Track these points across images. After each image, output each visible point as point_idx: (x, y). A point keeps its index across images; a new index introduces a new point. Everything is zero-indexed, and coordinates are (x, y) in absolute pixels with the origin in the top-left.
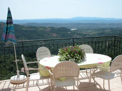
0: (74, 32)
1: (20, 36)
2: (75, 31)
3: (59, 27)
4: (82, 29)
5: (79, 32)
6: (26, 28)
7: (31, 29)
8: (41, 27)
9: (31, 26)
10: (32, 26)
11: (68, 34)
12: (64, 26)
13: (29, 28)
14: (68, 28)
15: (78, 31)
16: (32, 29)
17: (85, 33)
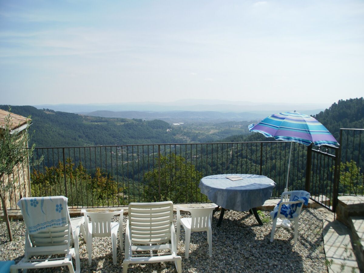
0: (178, 130)
1: (80, 137)
2: (179, 127)
3: (151, 119)
4: (193, 124)
5: (185, 131)
6: (92, 121)
7: (99, 123)
8: (117, 119)
9: (101, 116)
10: (102, 118)
11: (166, 133)
12: (160, 117)
13: (96, 122)
14: (168, 122)
15: (185, 127)
16: (102, 123)
17: (197, 132)
